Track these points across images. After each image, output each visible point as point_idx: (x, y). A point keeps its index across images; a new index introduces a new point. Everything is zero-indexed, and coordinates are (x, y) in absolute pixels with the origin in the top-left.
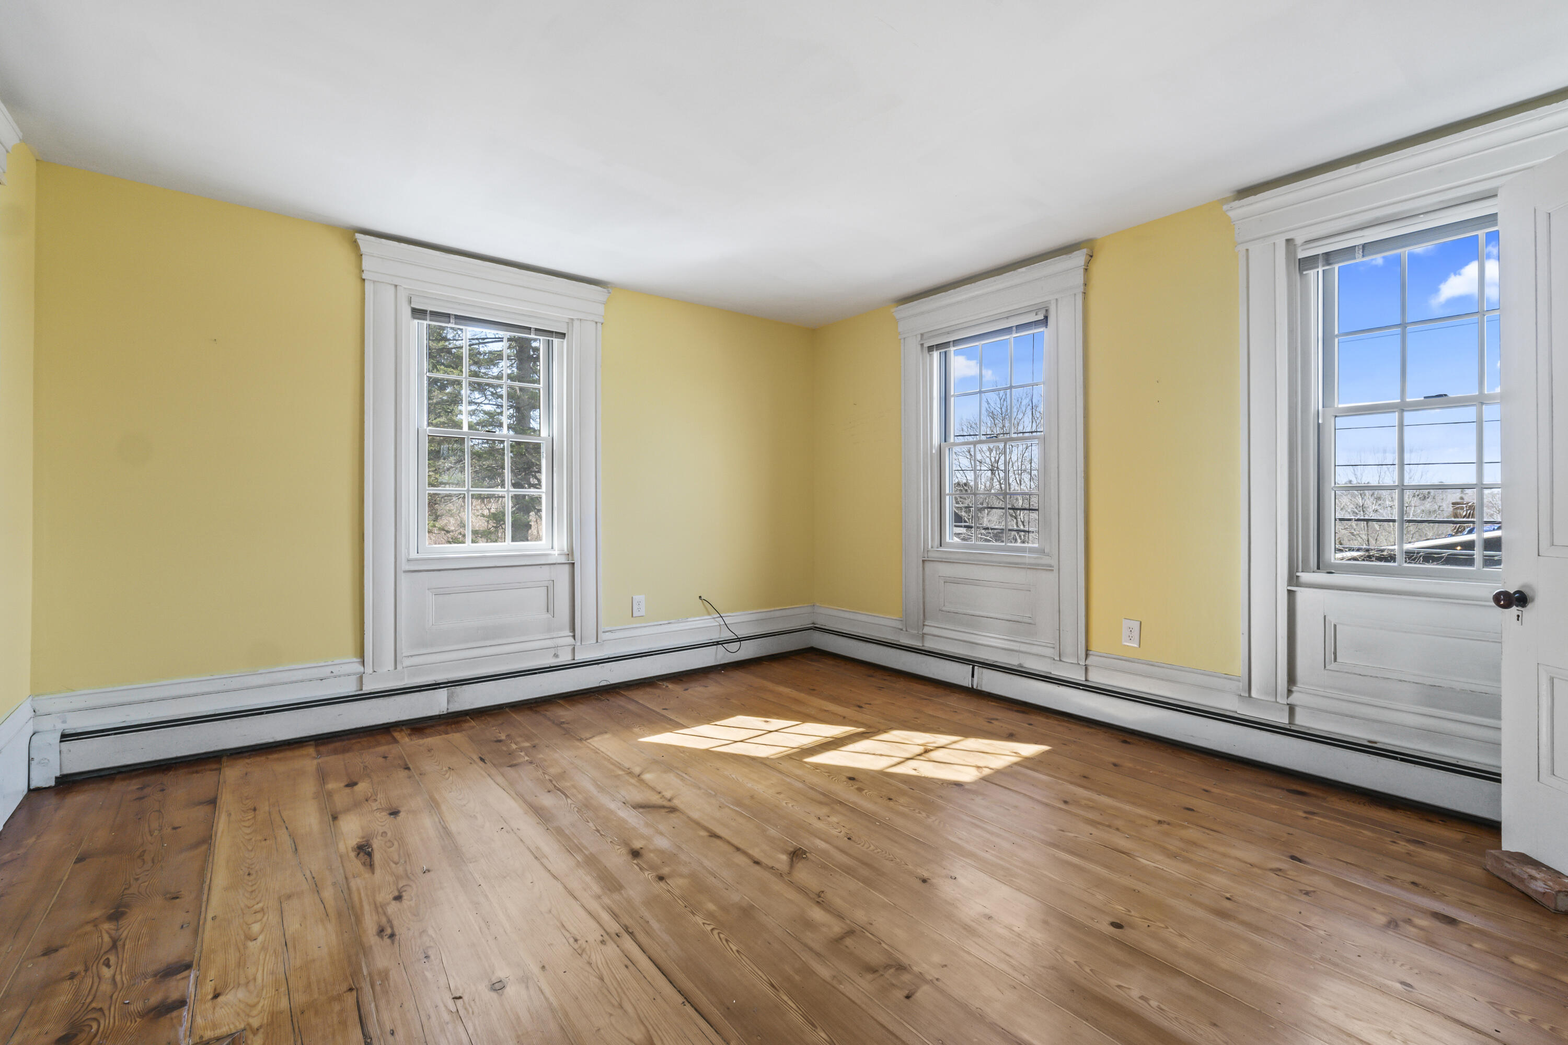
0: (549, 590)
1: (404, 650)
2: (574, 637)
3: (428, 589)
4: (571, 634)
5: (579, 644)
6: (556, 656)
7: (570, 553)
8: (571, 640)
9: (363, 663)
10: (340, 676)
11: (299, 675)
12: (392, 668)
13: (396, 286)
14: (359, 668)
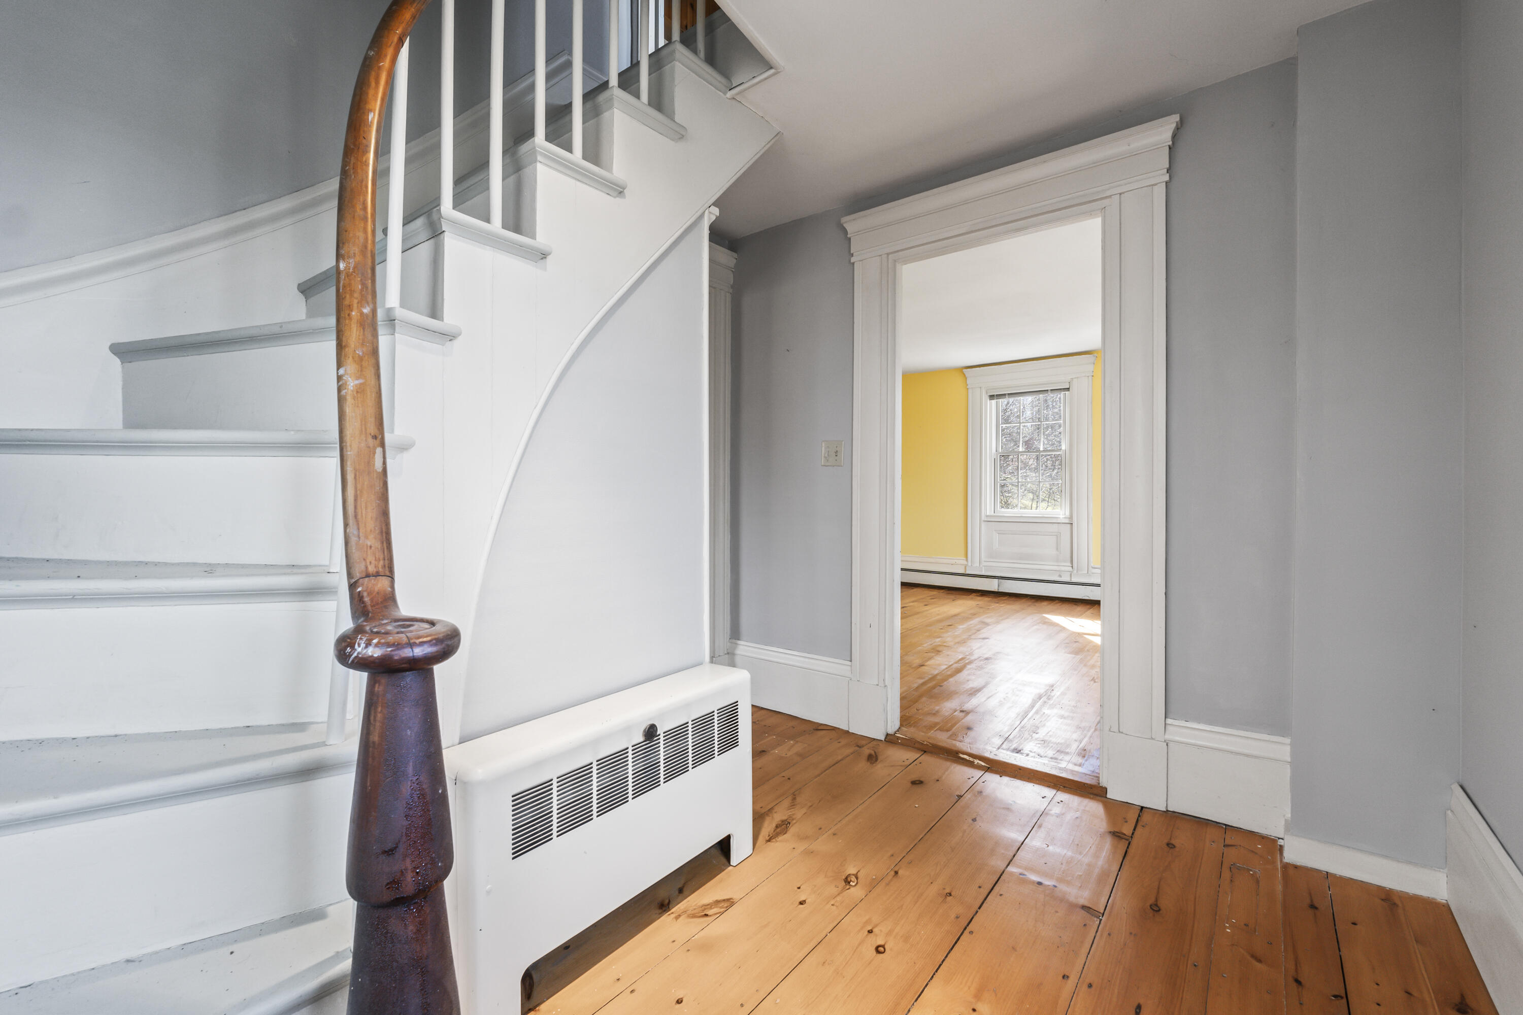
0: (1058, 536)
1: (983, 559)
2: (1072, 567)
3: (995, 531)
4: (1071, 565)
5: (1075, 572)
6: (1060, 576)
7: (1071, 517)
8: (1070, 569)
9: (967, 560)
10: (958, 564)
11: (945, 561)
12: (978, 565)
13: (980, 388)
14: (965, 562)
